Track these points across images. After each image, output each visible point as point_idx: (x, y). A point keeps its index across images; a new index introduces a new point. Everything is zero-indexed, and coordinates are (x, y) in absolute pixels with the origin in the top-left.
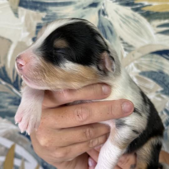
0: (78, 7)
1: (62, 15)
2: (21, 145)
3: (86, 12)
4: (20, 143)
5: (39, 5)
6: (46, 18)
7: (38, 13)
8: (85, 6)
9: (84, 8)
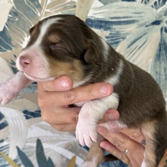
0: (141, 25)
1: (125, 32)
2: (82, 158)
3: (148, 30)
4: (81, 155)
5: (103, 24)
6: (110, 36)
7: (103, 31)
8: (147, 24)
9: (147, 26)
